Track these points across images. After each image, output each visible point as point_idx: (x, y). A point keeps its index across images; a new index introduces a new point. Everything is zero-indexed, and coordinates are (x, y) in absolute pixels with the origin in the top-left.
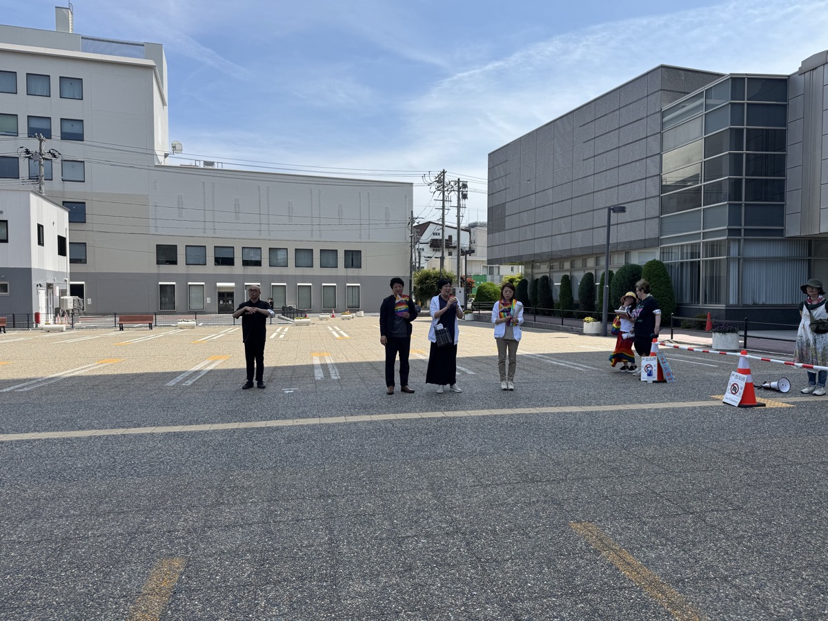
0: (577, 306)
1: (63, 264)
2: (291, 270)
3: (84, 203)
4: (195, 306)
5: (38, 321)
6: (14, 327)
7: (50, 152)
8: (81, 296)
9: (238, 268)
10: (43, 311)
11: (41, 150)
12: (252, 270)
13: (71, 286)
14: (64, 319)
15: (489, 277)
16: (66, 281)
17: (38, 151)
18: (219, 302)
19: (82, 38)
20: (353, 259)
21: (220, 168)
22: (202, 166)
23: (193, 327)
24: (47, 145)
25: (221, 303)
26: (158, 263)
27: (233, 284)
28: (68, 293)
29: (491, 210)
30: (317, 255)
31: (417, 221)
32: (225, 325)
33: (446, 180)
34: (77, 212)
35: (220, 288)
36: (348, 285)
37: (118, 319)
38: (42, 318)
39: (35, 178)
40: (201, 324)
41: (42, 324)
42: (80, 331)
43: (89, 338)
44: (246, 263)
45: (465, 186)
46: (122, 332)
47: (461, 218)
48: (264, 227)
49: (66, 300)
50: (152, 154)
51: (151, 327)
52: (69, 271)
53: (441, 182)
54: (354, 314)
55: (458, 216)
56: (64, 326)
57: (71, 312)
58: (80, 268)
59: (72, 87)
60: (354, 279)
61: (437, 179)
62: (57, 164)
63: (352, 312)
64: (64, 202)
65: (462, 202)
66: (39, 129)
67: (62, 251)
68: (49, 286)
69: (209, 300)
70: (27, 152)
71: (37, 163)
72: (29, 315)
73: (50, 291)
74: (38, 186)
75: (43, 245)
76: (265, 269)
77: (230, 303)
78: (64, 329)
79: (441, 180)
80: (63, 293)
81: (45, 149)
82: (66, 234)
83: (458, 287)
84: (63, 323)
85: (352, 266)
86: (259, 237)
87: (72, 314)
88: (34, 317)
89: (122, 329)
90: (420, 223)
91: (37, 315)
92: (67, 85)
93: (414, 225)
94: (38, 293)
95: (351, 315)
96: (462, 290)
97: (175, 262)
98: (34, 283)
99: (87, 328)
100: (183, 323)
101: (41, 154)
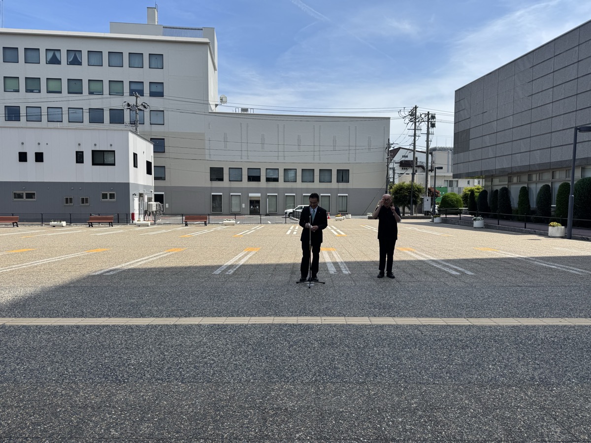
0: (533, 212)
1: (150, 181)
2: (299, 184)
3: (164, 139)
4: (235, 209)
5: (133, 219)
6: (118, 223)
7: (142, 105)
8: (162, 202)
9: (263, 183)
10: (136, 212)
11: (137, 103)
12: (272, 185)
13: (155, 195)
14: (150, 217)
15: (449, 189)
16: (152, 192)
17: (135, 104)
18: (250, 207)
19: (163, 27)
20: (343, 175)
21: (252, 113)
22: (240, 112)
23: (233, 225)
24: (141, 100)
25: (252, 207)
26: (211, 180)
27: (259, 195)
28: (153, 200)
29: (457, 135)
30: (317, 173)
31: (392, 146)
32: (255, 223)
33: (418, 114)
34: (159, 145)
35: (251, 197)
36: (339, 195)
37: (184, 218)
38: (136, 217)
39: (133, 123)
40: (238, 222)
41: (135, 221)
42: (160, 226)
43: (164, 231)
44: (268, 180)
45: (433, 117)
46: (186, 227)
47: (430, 142)
48: (281, 154)
49: (152, 205)
50: (207, 104)
51: (206, 224)
52: (153, 185)
53: (414, 115)
54: (344, 217)
55: (428, 141)
56: (149, 223)
57: (155, 213)
58: (161, 183)
59: (157, 60)
60: (343, 191)
61: (410, 113)
62: (147, 113)
63: (343, 215)
64: (151, 139)
65: (431, 130)
66: (136, 90)
67: (149, 172)
68: (141, 195)
69: (243, 206)
70: (129, 105)
71: (134, 112)
72: (127, 215)
73: (141, 198)
74: (135, 128)
75: (137, 167)
76: (281, 184)
77: (258, 207)
78: (149, 225)
79: (413, 114)
80: (150, 200)
81: (139, 102)
82: (151, 160)
83: (426, 196)
84: (149, 220)
85: (342, 181)
86: (278, 161)
87: (154, 214)
88: (131, 216)
89: (186, 225)
90: (395, 148)
91: (133, 214)
92: (153, 58)
93: (390, 149)
94: (133, 200)
95: (342, 217)
96: (429, 199)
97: (222, 179)
98: (131, 193)
99: (164, 224)
100: (227, 221)
101: (137, 106)
